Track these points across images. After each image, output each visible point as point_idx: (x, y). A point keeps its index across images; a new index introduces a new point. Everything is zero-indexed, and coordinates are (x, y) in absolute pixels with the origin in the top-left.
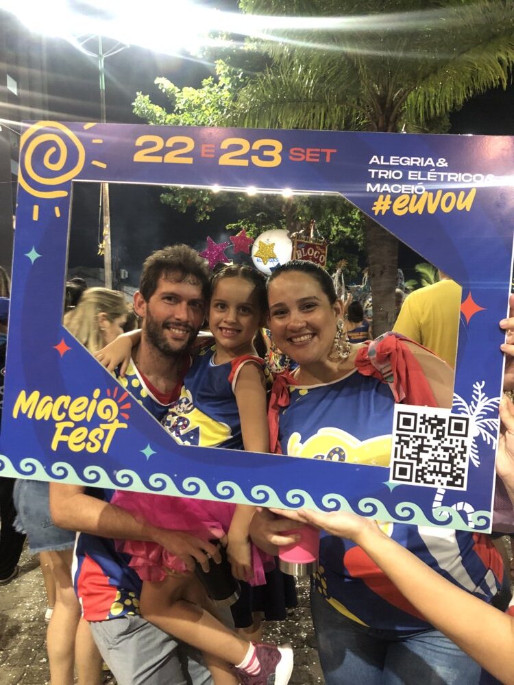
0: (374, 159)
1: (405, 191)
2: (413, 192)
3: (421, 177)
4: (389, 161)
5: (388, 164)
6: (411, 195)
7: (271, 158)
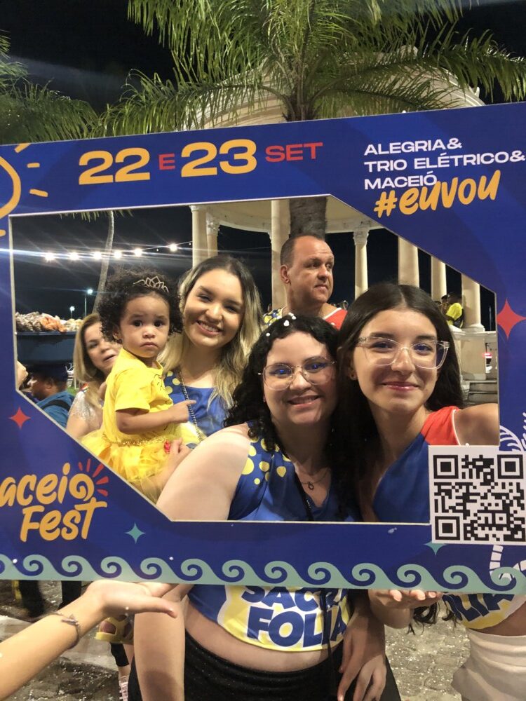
0: (370, 149)
1: (412, 183)
2: (422, 184)
3: (431, 164)
4: (388, 150)
5: (387, 152)
6: (420, 188)
7: (244, 162)
